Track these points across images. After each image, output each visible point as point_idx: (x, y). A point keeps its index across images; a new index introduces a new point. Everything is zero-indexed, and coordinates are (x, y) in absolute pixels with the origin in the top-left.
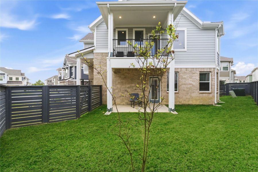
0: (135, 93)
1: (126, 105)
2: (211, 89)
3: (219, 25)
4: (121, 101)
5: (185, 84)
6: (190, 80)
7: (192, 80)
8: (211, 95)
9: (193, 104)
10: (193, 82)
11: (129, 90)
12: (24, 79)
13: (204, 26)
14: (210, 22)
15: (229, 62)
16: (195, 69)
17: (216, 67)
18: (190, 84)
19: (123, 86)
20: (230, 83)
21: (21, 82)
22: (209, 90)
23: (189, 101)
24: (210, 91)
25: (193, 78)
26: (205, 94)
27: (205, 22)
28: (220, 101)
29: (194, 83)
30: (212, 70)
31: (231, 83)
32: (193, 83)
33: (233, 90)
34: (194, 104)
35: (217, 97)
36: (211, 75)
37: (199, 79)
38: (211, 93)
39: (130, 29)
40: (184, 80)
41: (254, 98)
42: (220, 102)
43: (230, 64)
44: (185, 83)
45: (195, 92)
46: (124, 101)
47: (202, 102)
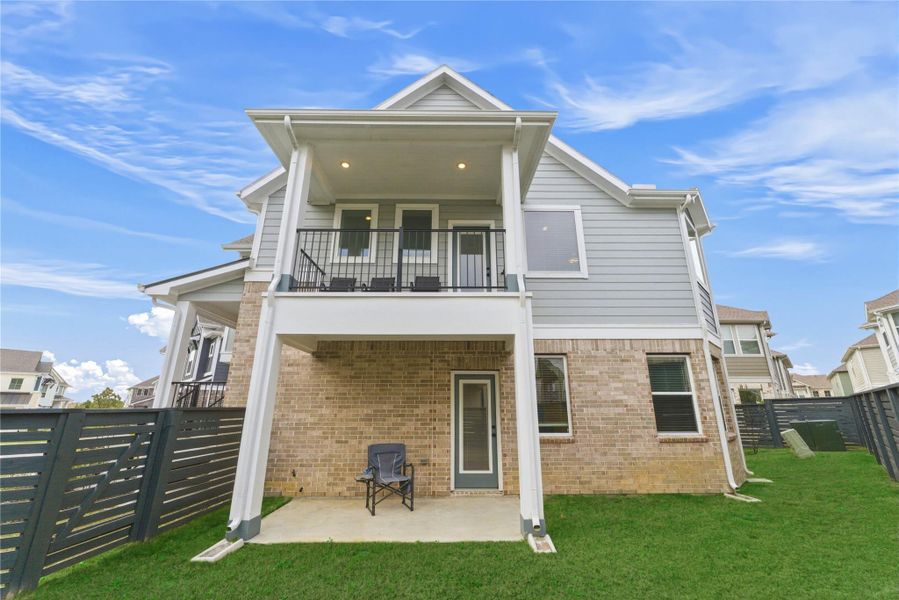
0: (392, 441)
1: (350, 498)
2: (703, 423)
3: (685, 196)
4: (331, 479)
5: (595, 404)
6: (613, 385)
7: (620, 385)
8: (707, 452)
9: (639, 492)
10: (625, 393)
11: (369, 430)
12: (44, 385)
13: (636, 198)
14: (653, 187)
15: (759, 325)
16: (627, 343)
17: (706, 335)
18: (617, 403)
19: (344, 413)
20: (778, 397)
21: (28, 394)
22: (694, 429)
23: (621, 477)
24: (700, 434)
25: (625, 377)
26: (683, 445)
27: (635, 186)
28: (749, 476)
29: (631, 401)
30: (693, 347)
31: (784, 397)
32: (626, 397)
33: (792, 426)
34: (645, 492)
35: (733, 460)
36: (692, 365)
37: (648, 381)
38: (707, 441)
39: (387, 207)
40: (590, 387)
41: (883, 460)
42: (751, 480)
43: (762, 329)
44: (594, 398)
45: (640, 436)
46: (343, 479)
47: (674, 482)
